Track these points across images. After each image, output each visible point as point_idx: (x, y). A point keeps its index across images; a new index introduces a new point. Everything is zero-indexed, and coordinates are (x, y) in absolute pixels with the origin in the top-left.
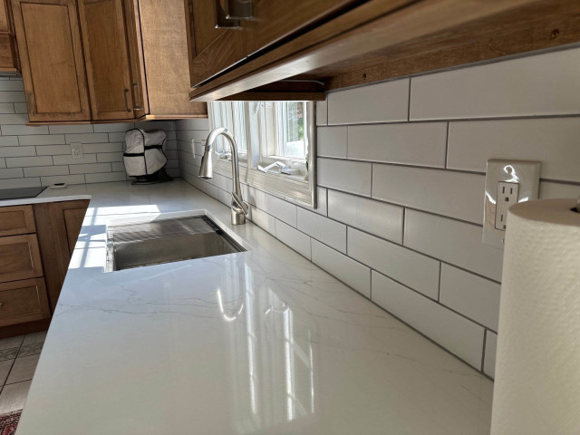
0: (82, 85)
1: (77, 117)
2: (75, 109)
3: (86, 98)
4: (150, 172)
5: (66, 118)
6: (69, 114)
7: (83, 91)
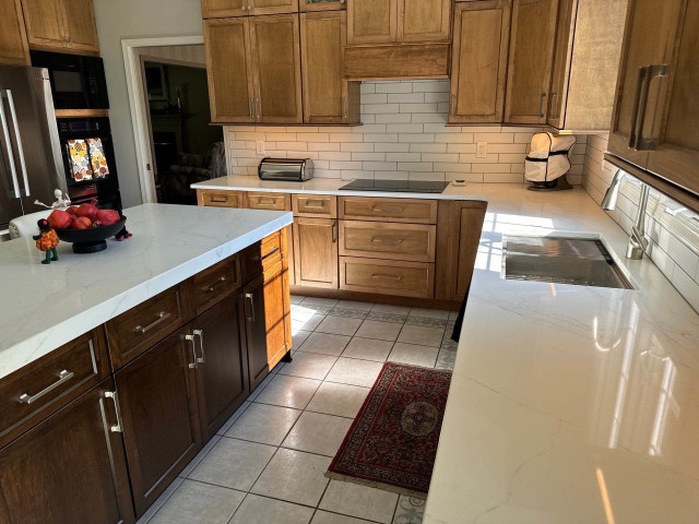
0: (501, 87)
1: (491, 119)
2: (489, 111)
3: (502, 100)
4: (550, 179)
5: (480, 120)
6: (483, 116)
7: (501, 93)
